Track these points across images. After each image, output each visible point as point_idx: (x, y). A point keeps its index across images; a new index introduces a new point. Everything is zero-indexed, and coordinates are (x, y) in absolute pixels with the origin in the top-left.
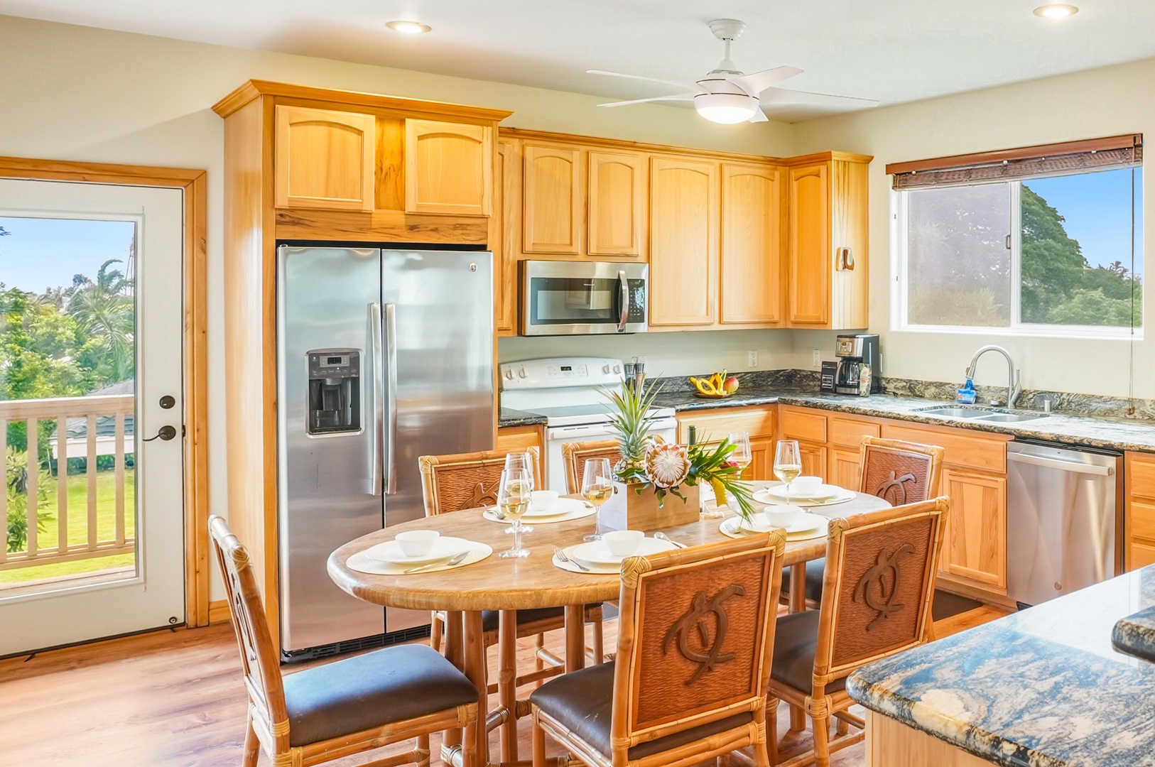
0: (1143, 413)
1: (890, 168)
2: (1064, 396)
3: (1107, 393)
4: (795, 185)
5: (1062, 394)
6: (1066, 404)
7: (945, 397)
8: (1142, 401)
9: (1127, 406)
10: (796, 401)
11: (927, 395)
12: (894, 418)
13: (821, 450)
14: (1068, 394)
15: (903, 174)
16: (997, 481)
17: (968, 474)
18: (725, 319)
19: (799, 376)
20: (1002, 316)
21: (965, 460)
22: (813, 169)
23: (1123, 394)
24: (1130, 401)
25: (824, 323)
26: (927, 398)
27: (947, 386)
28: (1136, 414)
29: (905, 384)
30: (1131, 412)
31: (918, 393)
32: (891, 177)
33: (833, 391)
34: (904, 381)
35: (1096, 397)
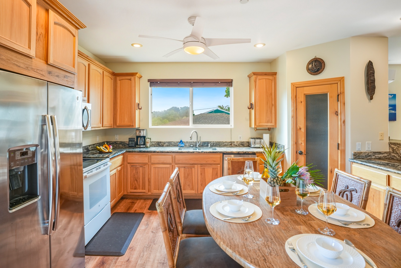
0: (234, 145)
1: (149, 81)
2: (212, 142)
3: (224, 141)
4: (119, 82)
5: (211, 142)
6: (212, 144)
7: (171, 145)
8: (234, 142)
9: (230, 143)
10: (135, 151)
11: (164, 146)
12: (176, 153)
13: (146, 166)
14: (213, 142)
15: (153, 83)
16: (218, 166)
17: (207, 165)
18: (104, 125)
19: (109, 143)
20: (187, 123)
21: (206, 162)
22: (129, 77)
23: (229, 141)
24: (231, 142)
25: (133, 126)
26: (165, 146)
27: (172, 143)
28: (233, 145)
29: (156, 143)
30: (231, 145)
31: (161, 145)
32: (149, 83)
33: (135, 147)
34: (156, 142)
35: (221, 142)
